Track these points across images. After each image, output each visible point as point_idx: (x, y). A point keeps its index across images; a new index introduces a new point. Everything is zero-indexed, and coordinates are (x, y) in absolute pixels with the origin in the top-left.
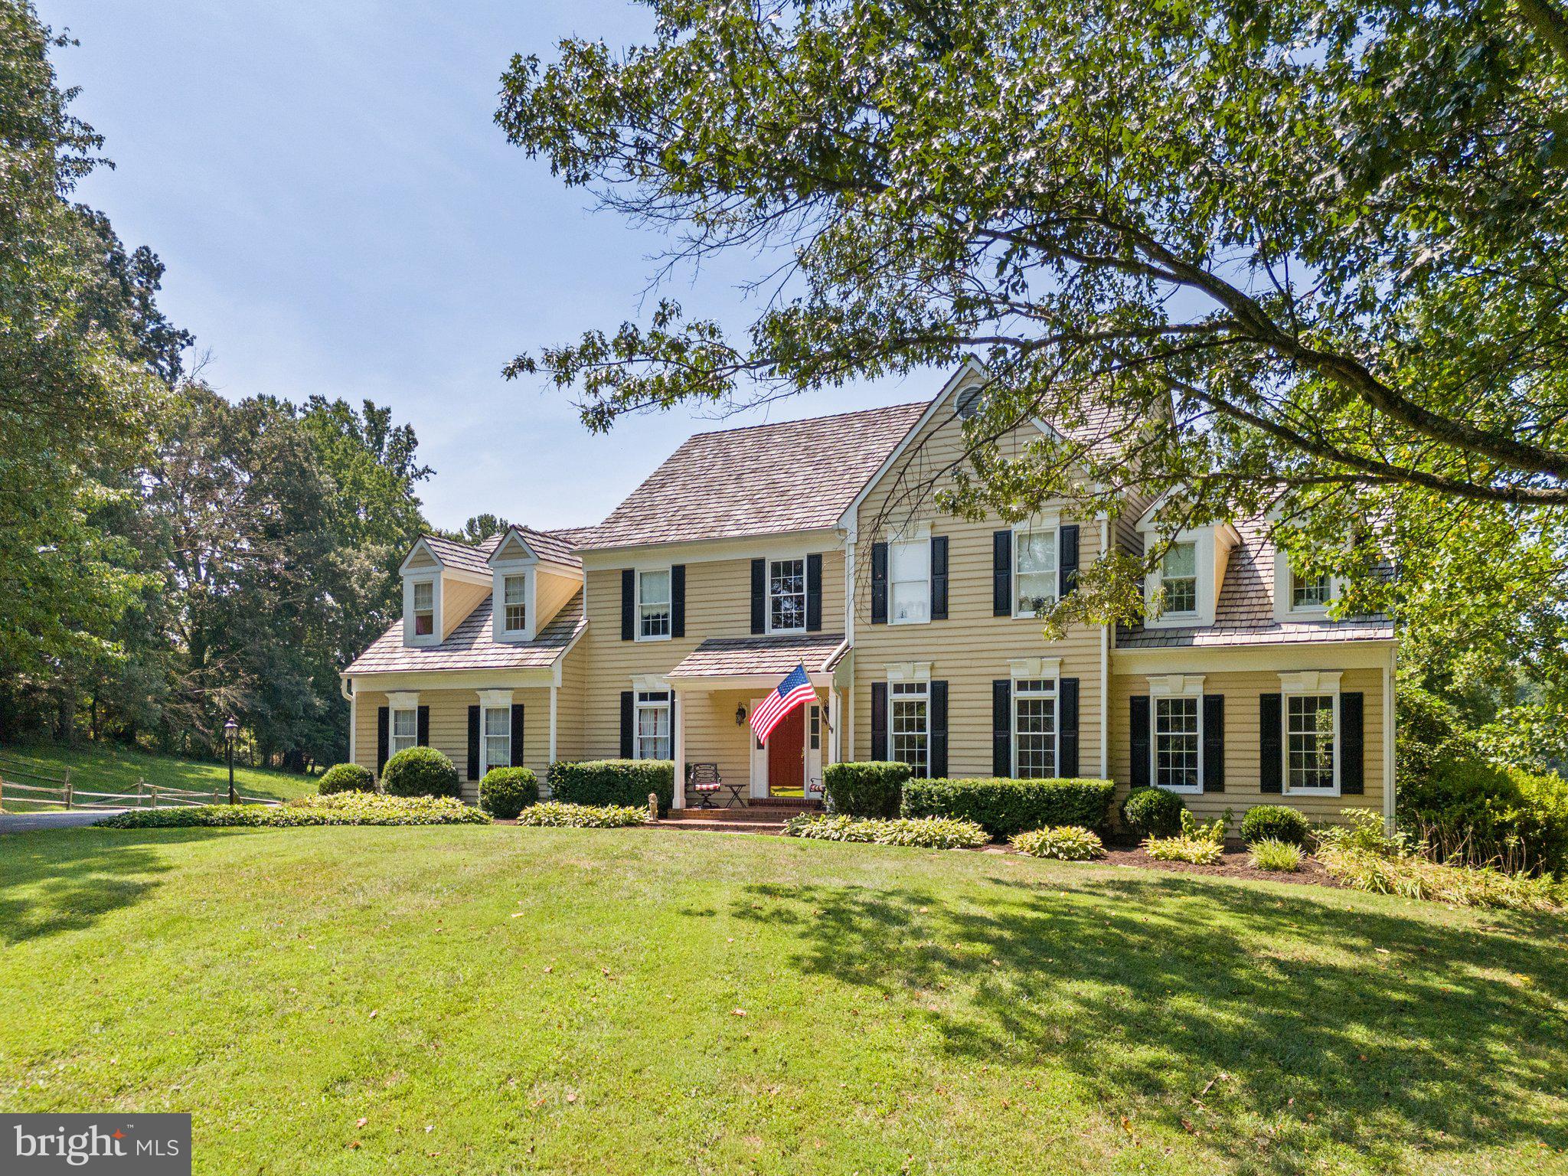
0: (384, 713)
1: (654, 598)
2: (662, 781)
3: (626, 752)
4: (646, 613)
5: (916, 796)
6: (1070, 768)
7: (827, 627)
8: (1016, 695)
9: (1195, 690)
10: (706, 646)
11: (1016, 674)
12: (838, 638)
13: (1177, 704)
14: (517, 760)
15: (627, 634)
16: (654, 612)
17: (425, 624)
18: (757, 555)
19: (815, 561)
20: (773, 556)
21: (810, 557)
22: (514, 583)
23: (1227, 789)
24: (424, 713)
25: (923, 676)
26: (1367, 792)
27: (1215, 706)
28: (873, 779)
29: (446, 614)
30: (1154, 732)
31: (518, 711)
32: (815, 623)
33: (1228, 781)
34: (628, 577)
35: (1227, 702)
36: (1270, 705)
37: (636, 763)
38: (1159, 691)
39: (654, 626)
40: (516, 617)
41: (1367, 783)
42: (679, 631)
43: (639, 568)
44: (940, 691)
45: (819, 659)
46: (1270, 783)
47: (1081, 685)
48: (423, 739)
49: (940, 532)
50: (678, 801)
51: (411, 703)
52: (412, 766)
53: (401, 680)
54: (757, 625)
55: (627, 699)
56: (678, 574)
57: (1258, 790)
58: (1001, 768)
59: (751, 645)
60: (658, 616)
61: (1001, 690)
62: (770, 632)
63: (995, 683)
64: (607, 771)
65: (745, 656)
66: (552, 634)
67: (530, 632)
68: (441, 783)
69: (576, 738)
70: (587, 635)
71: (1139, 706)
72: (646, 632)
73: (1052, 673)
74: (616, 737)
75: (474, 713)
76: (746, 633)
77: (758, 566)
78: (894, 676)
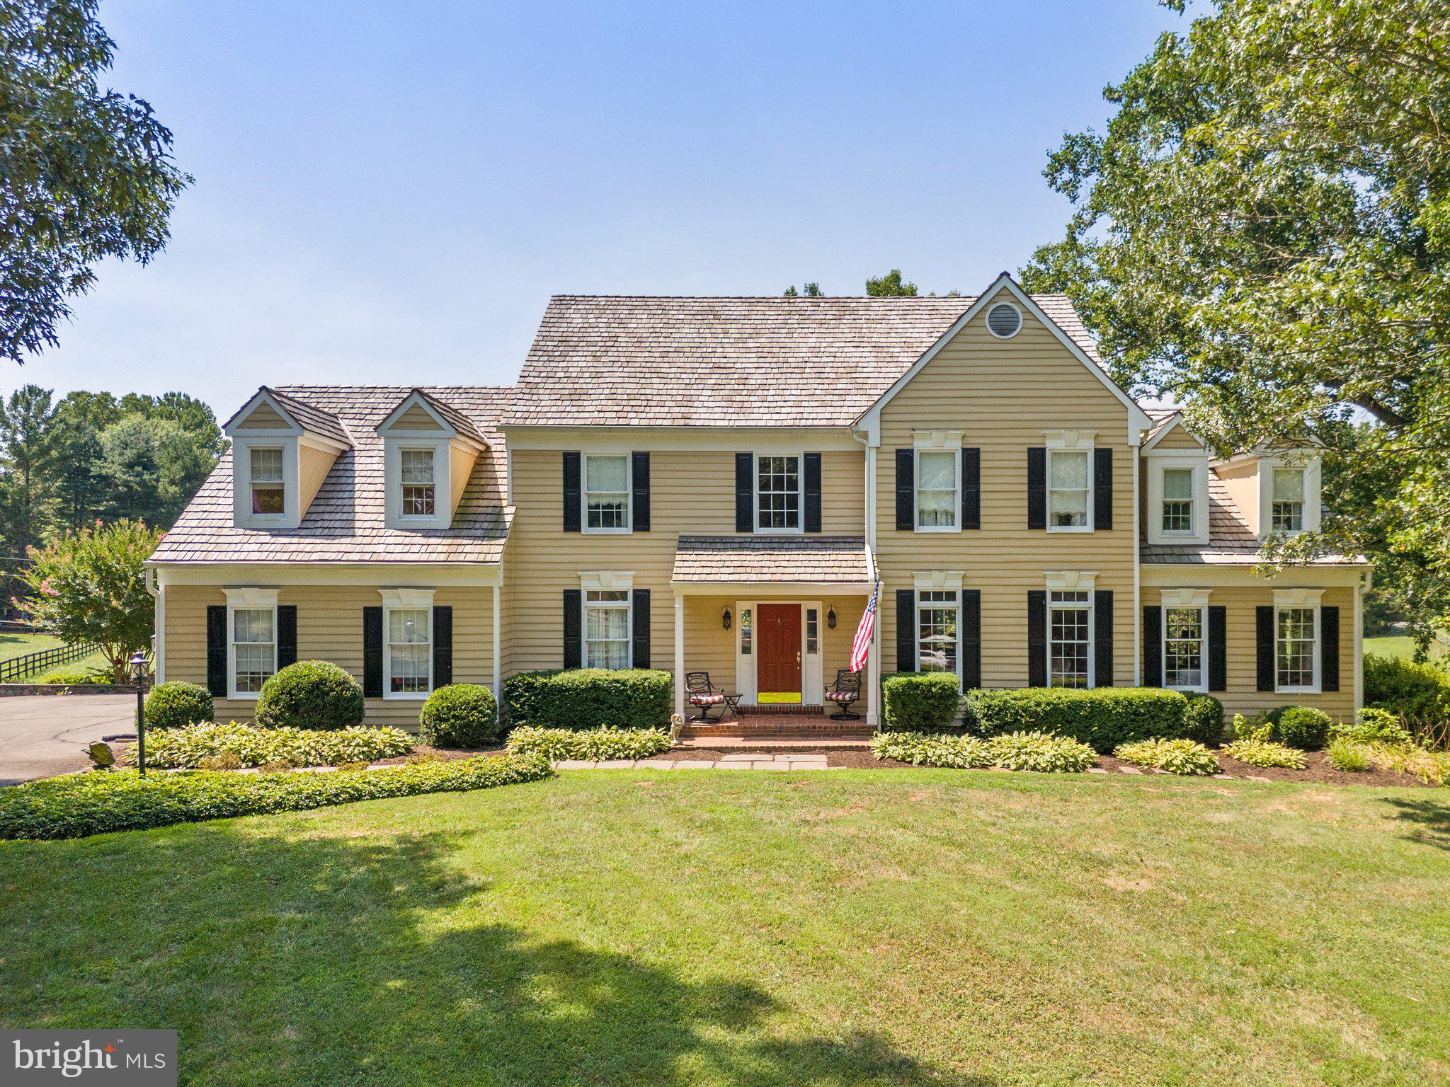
1: (607, 485)
3: (572, 661)
4: (593, 502)
7: (830, 529)
8: (1051, 606)
9: (1200, 602)
10: (687, 543)
11: (1051, 585)
12: (850, 542)
13: (1185, 614)
14: (448, 676)
15: (571, 523)
16: (604, 502)
17: (268, 501)
18: (743, 449)
19: (813, 462)
20: (760, 451)
21: (807, 456)
23: (1229, 689)
24: (287, 617)
25: (954, 584)
26: (1341, 689)
27: (1218, 616)
30: (1164, 639)
31: (443, 618)
32: (814, 523)
33: (1229, 681)
34: (571, 463)
35: (1228, 612)
36: (1264, 616)
38: (1167, 603)
39: (607, 516)
40: (417, 498)
41: (1341, 682)
42: (642, 524)
43: (587, 450)
44: (972, 600)
46: (1265, 683)
47: (1115, 597)
48: (288, 652)
49: (971, 444)
50: (685, 718)
53: (255, 575)
54: (744, 522)
55: (572, 600)
56: (642, 461)
57: (1254, 689)
58: (1037, 675)
59: (741, 546)
60: (610, 506)
61: (1036, 601)
62: (759, 531)
63: (1030, 594)
66: (469, 521)
67: (443, 515)
68: (340, 711)
69: (518, 647)
71: (1153, 615)
72: (593, 522)
73: (1089, 586)
75: (371, 615)
76: (730, 530)
77: (743, 462)
78: (922, 584)
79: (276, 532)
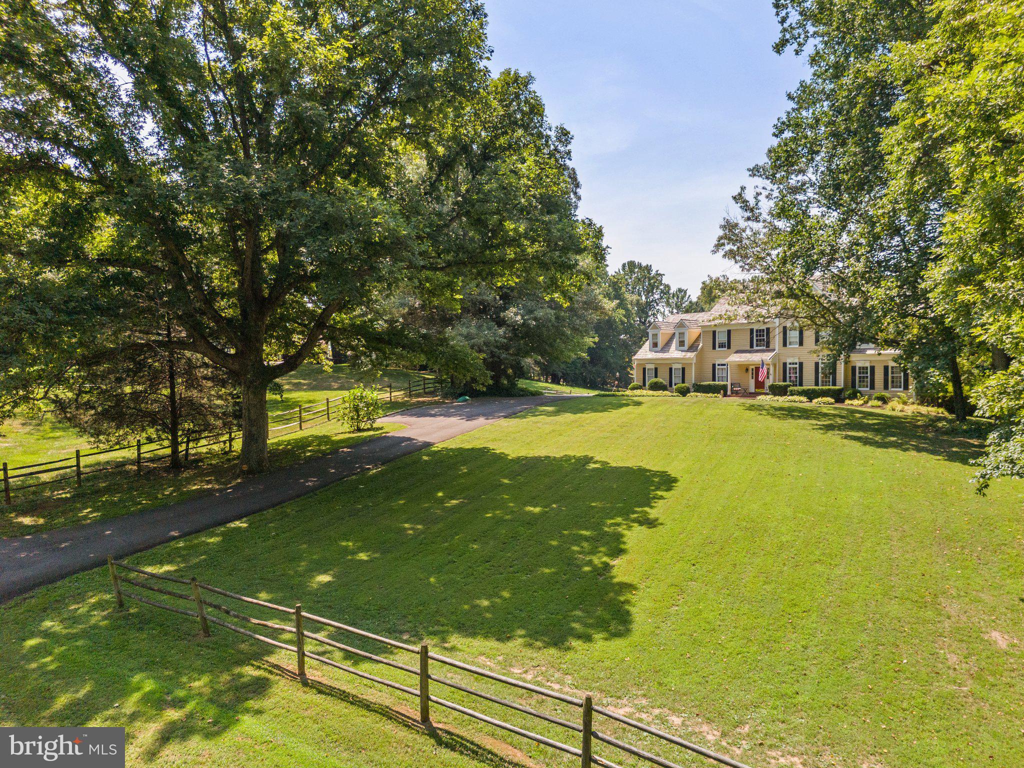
0: (644, 369)
1: (722, 338)
2: (724, 388)
3: (714, 380)
4: (719, 342)
5: (791, 391)
6: (834, 384)
7: (771, 347)
8: (821, 366)
9: (868, 365)
10: (737, 352)
11: (821, 360)
12: (774, 350)
13: (863, 368)
14: (683, 382)
15: (714, 348)
17: (655, 345)
18: (752, 327)
19: (768, 329)
20: (756, 328)
22: (682, 334)
23: (875, 389)
24: (656, 369)
25: (797, 361)
26: (909, 389)
27: (872, 368)
28: (780, 387)
29: (661, 342)
30: (857, 375)
31: (683, 369)
32: (768, 345)
33: (875, 387)
34: (714, 332)
35: (876, 367)
36: (886, 368)
37: (717, 383)
38: (859, 365)
39: (722, 346)
40: (682, 343)
41: (909, 387)
42: (729, 347)
43: (718, 330)
44: (801, 364)
45: (767, 357)
46: (886, 387)
47: (837, 363)
48: (656, 376)
50: (729, 393)
51: (652, 366)
52: (656, 383)
53: (650, 361)
54: (752, 346)
55: (714, 365)
56: (729, 332)
57: (883, 389)
58: (817, 384)
59: (750, 352)
60: (723, 343)
61: (817, 365)
62: (755, 348)
63: (815, 363)
64: (709, 385)
65: (748, 355)
66: (692, 348)
67: (686, 348)
68: (664, 388)
69: (699, 376)
70: (702, 347)
71: (854, 368)
72: (720, 347)
74: (711, 375)
75: (671, 369)
76: (748, 348)
77: (752, 330)
78: (789, 361)
79: (656, 352)
